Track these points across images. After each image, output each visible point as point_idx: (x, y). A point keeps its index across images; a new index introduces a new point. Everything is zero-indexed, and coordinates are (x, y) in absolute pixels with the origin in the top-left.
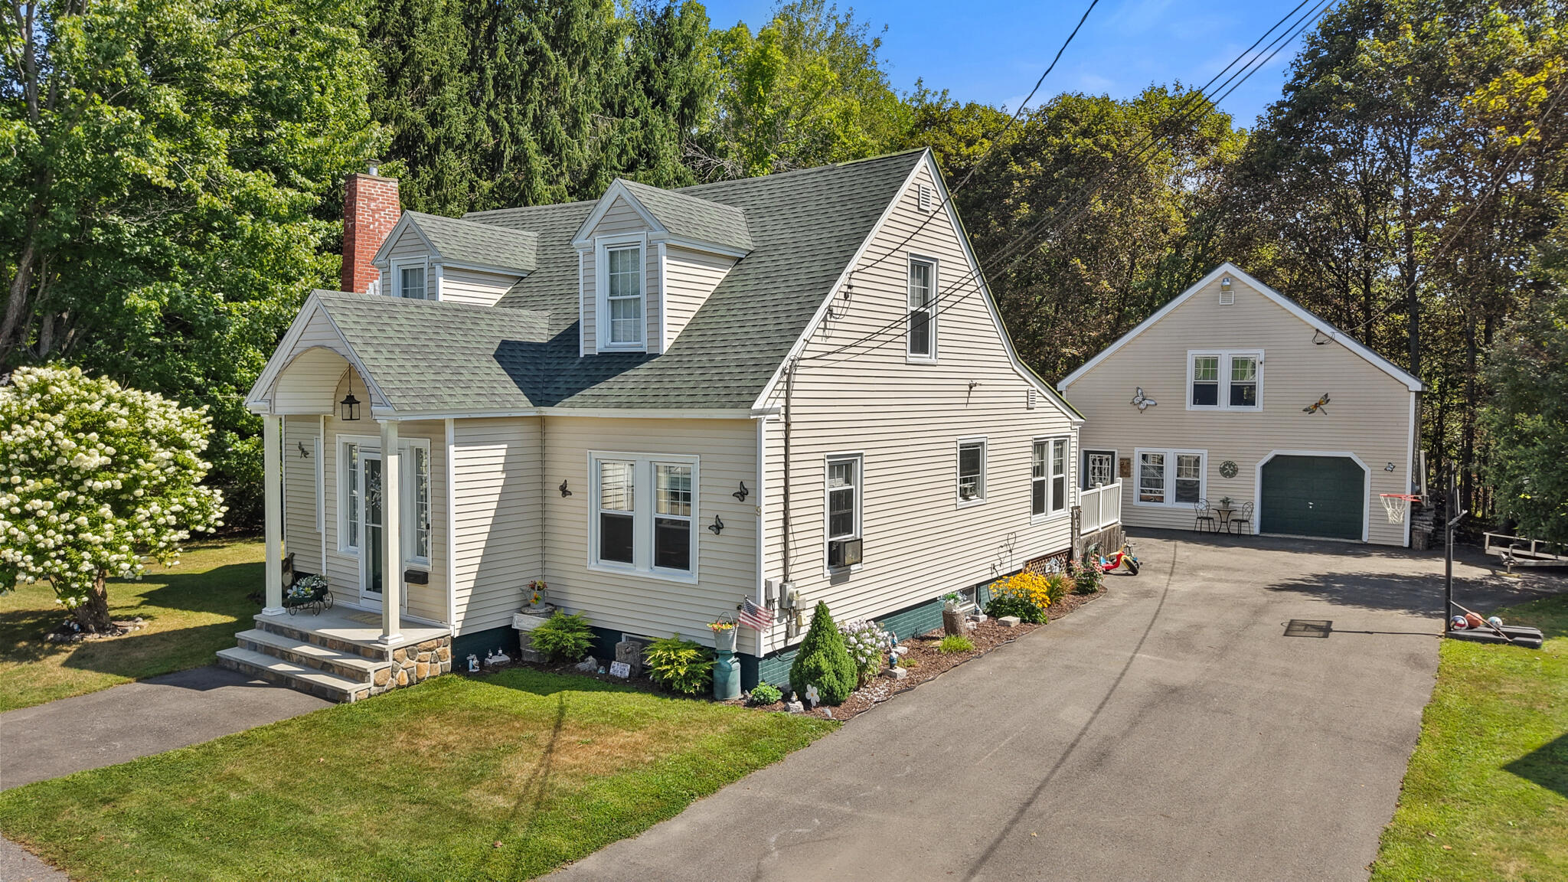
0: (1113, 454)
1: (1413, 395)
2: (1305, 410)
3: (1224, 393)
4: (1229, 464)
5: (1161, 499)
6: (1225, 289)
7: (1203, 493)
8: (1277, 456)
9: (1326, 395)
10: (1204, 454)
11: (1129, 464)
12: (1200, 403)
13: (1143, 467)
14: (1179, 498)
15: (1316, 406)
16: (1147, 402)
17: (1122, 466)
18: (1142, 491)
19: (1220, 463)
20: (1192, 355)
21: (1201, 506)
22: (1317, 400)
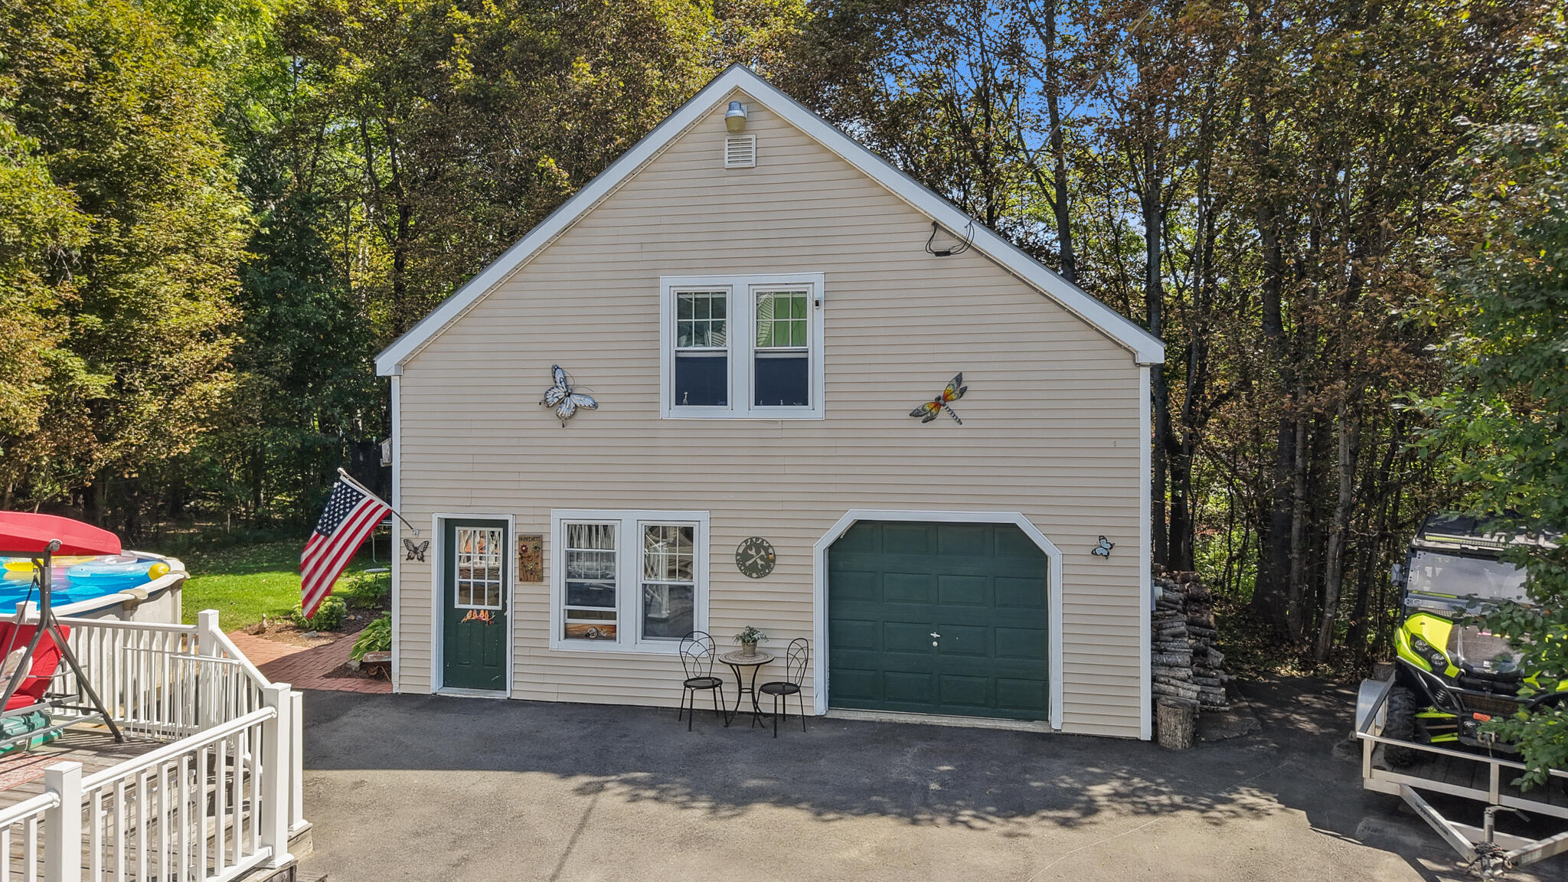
0: (504, 524)
1: (1145, 375)
2: (915, 414)
3: (741, 379)
4: (756, 544)
5: (611, 634)
6: (737, 129)
7: (701, 619)
8: (859, 522)
9: (959, 379)
10: (700, 520)
11: (538, 549)
12: (693, 401)
13: (570, 557)
14: (651, 628)
15: (939, 402)
16: (576, 399)
17: (523, 554)
18: (571, 614)
19: (734, 544)
20: (670, 286)
21: (696, 648)
22: (941, 389)
